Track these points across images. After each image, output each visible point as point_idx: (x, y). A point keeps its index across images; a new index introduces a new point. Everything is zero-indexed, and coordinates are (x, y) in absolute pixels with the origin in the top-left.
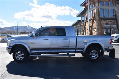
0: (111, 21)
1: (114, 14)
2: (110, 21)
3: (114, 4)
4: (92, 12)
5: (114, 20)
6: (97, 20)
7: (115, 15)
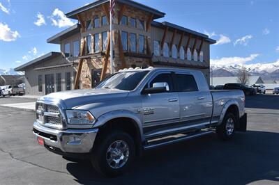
0: (141, 60)
1: (146, 46)
2: (138, 59)
3: (145, 25)
4: (100, 37)
5: (145, 59)
6: (116, 56)
7: (148, 50)
